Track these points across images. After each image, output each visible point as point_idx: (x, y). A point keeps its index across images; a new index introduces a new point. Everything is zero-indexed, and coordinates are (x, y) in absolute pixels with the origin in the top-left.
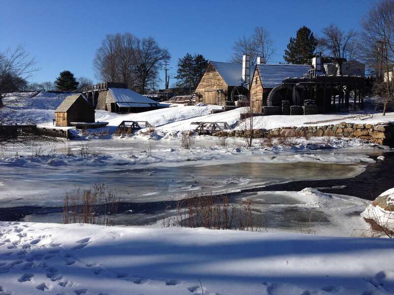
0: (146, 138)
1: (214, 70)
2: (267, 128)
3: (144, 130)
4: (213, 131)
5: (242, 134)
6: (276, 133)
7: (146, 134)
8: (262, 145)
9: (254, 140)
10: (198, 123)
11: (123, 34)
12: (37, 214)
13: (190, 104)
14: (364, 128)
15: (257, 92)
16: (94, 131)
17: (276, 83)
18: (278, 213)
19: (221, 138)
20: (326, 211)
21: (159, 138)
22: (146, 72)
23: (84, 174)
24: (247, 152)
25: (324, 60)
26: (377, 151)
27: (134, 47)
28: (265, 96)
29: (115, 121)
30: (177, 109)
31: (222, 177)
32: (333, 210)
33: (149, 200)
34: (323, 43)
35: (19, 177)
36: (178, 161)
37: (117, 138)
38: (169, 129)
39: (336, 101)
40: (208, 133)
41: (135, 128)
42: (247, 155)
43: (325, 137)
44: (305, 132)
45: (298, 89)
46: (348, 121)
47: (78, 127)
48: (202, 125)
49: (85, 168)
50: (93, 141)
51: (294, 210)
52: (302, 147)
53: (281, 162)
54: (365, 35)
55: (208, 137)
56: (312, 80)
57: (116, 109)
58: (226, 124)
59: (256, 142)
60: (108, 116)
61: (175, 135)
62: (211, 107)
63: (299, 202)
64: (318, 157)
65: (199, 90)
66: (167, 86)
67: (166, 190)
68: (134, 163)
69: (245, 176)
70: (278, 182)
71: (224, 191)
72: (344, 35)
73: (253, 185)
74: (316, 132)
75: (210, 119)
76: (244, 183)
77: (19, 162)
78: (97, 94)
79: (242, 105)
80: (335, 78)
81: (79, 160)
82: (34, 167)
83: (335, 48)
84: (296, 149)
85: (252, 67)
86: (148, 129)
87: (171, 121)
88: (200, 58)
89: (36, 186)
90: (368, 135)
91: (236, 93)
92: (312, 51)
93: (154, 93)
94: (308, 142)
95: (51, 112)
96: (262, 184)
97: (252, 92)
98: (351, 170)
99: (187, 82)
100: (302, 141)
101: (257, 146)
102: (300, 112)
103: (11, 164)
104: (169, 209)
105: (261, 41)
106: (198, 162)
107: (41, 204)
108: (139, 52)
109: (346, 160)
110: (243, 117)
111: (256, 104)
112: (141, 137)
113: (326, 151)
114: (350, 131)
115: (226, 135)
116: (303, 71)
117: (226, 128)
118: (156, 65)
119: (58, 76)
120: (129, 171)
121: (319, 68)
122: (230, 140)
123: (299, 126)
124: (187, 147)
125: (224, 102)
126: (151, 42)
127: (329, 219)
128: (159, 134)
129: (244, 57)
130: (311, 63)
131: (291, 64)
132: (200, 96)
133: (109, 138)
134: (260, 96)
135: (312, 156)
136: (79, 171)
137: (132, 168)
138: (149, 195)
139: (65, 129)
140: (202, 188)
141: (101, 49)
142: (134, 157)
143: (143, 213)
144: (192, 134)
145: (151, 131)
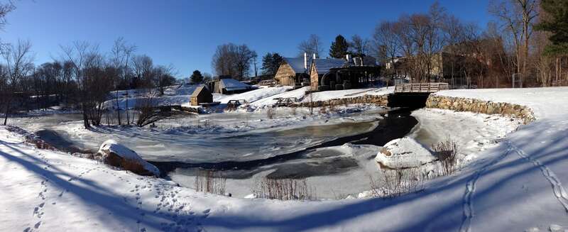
0: (244, 111)
1: (286, 63)
2: (322, 100)
3: (243, 106)
4: (288, 103)
5: (306, 105)
6: (328, 103)
7: (244, 108)
8: (319, 112)
9: (314, 109)
10: (277, 99)
11: (227, 44)
12: (182, 167)
13: (272, 85)
14: (377, 97)
15: (314, 77)
16: (213, 108)
17: (326, 71)
18: (330, 163)
19: (294, 108)
20: (356, 158)
21: (253, 110)
22: (242, 67)
23: (208, 140)
24: (310, 118)
25: (353, 56)
26: (385, 111)
27: (235, 51)
28: (320, 79)
29: (225, 100)
30: (264, 89)
31: (293, 139)
32: (360, 156)
33: (248, 159)
34: (352, 46)
35: (172, 141)
36: (265, 128)
37: (227, 112)
38: (259, 104)
39: (361, 80)
40: (284, 105)
41: (237, 104)
42: (310, 122)
43: (356, 104)
44: (345, 101)
45: (339, 74)
46: (369, 93)
47: (204, 106)
48: (280, 100)
49: (207, 135)
50: (212, 115)
51: (337, 160)
52: (344, 112)
53: (331, 124)
54: (374, 41)
55: (285, 108)
56: (347, 68)
57: (225, 92)
58: (296, 98)
59: (316, 110)
60: (220, 97)
61: (263, 108)
62: (286, 87)
63: (341, 154)
64: (353, 118)
65: (277, 76)
66: (256, 74)
67: (258, 151)
68: (237, 132)
69: (308, 137)
70: (329, 140)
71: (295, 150)
72: (364, 41)
73: (313, 144)
74: (352, 101)
75: (285, 96)
76: (308, 143)
77: (172, 132)
78: (214, 83)
79: (305, 85)
80: (360, 67)
81: (205, 130)
82: (180, 134)
83: (359, 49)
84: (340, 114)
85: (310, 60)
86: (246, 105)
87: (260, 98)
88: (276, 55)
89: (181, 148)
90: (379, 101)
91: (301, 78)
92: (345, 50)
93: (248, 79)
94: (348, 108)
95: (188, 96)
96: (319, 142)
97: (312, 77)
98: (371, 125)
99: (269, 71)
100: (343, 107)
101: (316, 113)
102: (341, 88)
103: (168, 133)
104: (261, 166)
105: (315, 43)
106: (278, 128)
107: (184, 160)
108: (238, 54)
109: (368, 118)
110: (307, 93)
111: (315, 84)
112: (241, 111)
113: (357, 113)
114: (369, 99)
115: (296, 106)
116: (341, 63)
117: (296, 101)
118: (249, 61)
119: (192, 73)
120: (234, 137)
121: (351, 61)
122: (298, 109)
123: (341, 98)
124: (271, 117)
125: (294, 84)
126: (244, 47)
127: (358, 163)
128: (252, 107)
129: (305, 54)
130: (345, 57)
131: (334, 59)
132: (278, 80)
133: (222, 111)
134: (317, 80)
135: (350, 118)
136: (205, 138)
137: (236, 134)
138: (247, 155)
139: (197, 107)
140: (282, 148)
141: (215, 55)
142: (237, 127)
143: (244, 169)
144: (274, 106)
145: (248, 106)
